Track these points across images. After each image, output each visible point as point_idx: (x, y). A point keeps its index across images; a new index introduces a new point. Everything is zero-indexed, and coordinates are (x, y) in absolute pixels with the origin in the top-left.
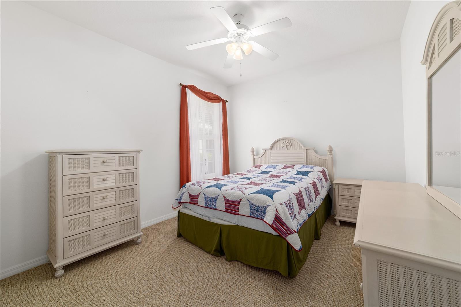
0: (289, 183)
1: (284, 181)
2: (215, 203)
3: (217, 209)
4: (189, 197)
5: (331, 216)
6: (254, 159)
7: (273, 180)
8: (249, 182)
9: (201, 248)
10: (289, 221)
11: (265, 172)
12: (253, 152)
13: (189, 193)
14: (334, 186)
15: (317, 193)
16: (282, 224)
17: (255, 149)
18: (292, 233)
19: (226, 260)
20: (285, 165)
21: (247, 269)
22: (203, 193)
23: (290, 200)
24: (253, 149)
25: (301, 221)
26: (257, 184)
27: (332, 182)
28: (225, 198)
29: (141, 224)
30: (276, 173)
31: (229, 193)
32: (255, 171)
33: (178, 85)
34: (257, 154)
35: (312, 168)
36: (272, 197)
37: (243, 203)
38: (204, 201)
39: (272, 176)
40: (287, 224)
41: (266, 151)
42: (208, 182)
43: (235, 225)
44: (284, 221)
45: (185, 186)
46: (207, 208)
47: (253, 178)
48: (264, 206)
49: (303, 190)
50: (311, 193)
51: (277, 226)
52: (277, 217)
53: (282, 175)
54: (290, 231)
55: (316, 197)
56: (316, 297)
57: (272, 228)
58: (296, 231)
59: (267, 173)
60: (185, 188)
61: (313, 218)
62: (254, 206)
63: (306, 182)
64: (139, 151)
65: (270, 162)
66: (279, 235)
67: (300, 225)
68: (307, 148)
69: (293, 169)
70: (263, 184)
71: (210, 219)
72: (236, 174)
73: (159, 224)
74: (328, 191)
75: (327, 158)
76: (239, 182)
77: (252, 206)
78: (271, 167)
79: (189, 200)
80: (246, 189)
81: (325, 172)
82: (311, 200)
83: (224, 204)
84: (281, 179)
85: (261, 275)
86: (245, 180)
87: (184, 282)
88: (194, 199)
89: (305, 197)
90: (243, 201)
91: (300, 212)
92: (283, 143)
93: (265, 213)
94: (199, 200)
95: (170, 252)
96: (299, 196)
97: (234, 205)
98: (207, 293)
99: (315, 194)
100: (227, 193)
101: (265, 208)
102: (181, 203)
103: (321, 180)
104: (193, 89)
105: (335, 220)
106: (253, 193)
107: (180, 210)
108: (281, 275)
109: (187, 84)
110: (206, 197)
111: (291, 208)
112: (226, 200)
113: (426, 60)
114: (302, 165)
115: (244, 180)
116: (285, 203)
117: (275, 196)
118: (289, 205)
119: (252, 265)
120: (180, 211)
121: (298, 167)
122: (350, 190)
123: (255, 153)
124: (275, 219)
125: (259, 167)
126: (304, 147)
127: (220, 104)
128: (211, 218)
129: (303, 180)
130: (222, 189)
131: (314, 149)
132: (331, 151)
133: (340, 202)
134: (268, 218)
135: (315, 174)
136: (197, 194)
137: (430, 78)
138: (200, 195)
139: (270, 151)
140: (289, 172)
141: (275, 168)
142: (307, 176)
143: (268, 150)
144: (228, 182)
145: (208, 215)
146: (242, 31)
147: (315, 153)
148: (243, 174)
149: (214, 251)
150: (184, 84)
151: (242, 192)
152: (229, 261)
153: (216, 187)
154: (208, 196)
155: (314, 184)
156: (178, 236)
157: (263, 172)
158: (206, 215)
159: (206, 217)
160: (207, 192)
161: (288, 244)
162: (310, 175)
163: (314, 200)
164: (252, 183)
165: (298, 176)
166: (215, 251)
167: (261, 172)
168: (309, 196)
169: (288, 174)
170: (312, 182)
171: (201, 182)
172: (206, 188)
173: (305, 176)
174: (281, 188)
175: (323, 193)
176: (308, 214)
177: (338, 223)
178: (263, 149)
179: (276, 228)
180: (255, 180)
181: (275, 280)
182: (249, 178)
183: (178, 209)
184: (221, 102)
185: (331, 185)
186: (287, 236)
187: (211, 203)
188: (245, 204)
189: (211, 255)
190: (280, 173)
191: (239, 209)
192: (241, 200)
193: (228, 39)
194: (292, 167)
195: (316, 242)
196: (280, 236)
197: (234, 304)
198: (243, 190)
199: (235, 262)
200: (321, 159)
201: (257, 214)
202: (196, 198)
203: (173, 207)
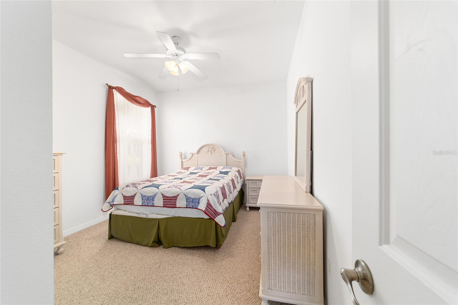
0: (215, 180)
1: (210, 179)
2: (153, 200)
3: (155, 206)
4: (123, 198)
5: (244, 205)
6: (182, 162)
7: (202, 178)
8: (182, 181)
9: (138, 244)
10: (216, 206)
11: (193, 173)
12: (181, 156)
13: (123, 195)
14: (246, 181)
15: (235, 188)
16: (211, 209)
17: (183, 154)
18: (219, 215)
19: (164, 248)
20: (210, 167)
21: (183, 250)
22: (140, 193)
23: (217, 192)
24: (181, 153)
25: (224, 208)
26: (191, 183)
27: (244, 179)
28: (163, 195)
29: (63, 232)
30: (203, 173)
31: (167, 191)
32: (184, 172)
33: (104, 85)
34: (185, 158)
35: (231, 168)
36: (204, 191)
37: (180, 198)
38: (141, 200)
39: (200, 176)
40: (216, 209)
41: (193, 155)
42: (143, 183)
43: (173, 216)
44: (214, 207)
45: (118, 188)
46: (144, 206)
47: (184, 178)
48: (198, 197)
49: (225, 185)
50: (230, 187)
51: (208, 211)
52: (209, 205)
53: (208, 175)
54: (217, 214)
55: (234, 190)
56: (235, 256)
57: (205, 213)
58: (222, 213)
59: (196, 173)
60: (118, 190)
61: (232, 205)
62: (190, 198)
63: (226, 180)
64: (61, 154)
65: (196, 165)
66: (209, 218)
67: (223, 210)
68: (227, 153)
69: (216, 170)
70: (194, 182)
71: (147, 216)
72: (168, 176)
73: (81, 232)
74: (242, 186)
75: (241, 161)
76: (172, 181)
77: (188, 199)
78: (198, 169)
79: (123, 201)
80: (181, 186)
81: (240, 171)
82: (230, 192)
83: (162, 200)
84: (208, 178)
85: (195, 252)
86: (178, 180)
87: (127, 272)
88: (129, 200)
89: (227, 190)
90: (181, 196)
91: (223, 201)
92: (208, 148)
93: (199, 203)
94: (135, 200)
95: (104, 253)
96: (223, 189)
97: (172, 200)
98: (151, 274)
99: (233, 188)
100: (164, 190)
101: (199, 199)
102: (113, 206)
103: (237, 177)
104: (121, 90)
105: (246, 207)
106: (188, 189)
107: (111, 212)
108: (211, 247)
109: (114, 86)
110: (143, 197)
111: (218, 198)
112: (164, 196)
113: (295, 102)
114: (223, 167)
115: (176, 180)
116: (214, 194)
117: (206, 189)
118: (216, 195)
119: (188, 246)
120: (112, 214)
121: (220, 169)
122: (256, 184)
123: (183, 157)
124: (207, 206)
125: (187, 169)
126: (225, 152)
127: (149, 109)
128: (149, 214)
129: (224, 178)
130: (159, 188)
131: (232, 154)
132: (244, 156)
133: (249, 193)
134: (202, 206)
135: (233, 173)
136: (133, 194)
137: (297, 113)
138: (136, 195)
139: (197, 155)
140: (213, 172)
141: (201, 169)
142: (228, 174)
143: (195, 154)
144: (162, 182)
145: (145, 212)
146: (180, 52)
147: (233, 157)
148: (173, 175)
149: (152, 242)
150: (111, 85)
151: (179, 188)
152: (167, 248)
153: (153, 187)
154: (146, 195)
155: (233, 181)
156: (109, 239)
157: (191, 173)
158: (143, 213)
159: (143, 215)
160: (144, 192)
161: (216, 223)
162: (229, 174)
163: (233, 192)
164: (185, 182)
165: (220, 175)
166: (154, 242)
167: (190, 173)
168: (230, 189)
169: (213, 174)
170: (231, 179)
171: (136, 184)
172: (142, 188)
173: (226, 175)
174: (210, 184)
175: (239, 187)
176: (229, 203)
177: (248, 209)
178: (190, 154)
179: (207, 212)
180: (187, 179)
181: (206, 252)
182: (181, 178)
183: (109, 212)
184: (150, 107)
185: (244, 181)
186: (215, 218)
187: (148, 201)
188: (182, 198)
189: (149, 247)
190: (206, 173)
191: (177, 203)
192: (178, 195)
193: (167, 56)
194: (216, 168)
195: (233, 224)
196: (211, 218)
197: (177, 274)
198: (180, 187)
199: (172, 248)
200: (237, 161)
201: (192, 204)
202: (132, 198)
203: (103, 210)
